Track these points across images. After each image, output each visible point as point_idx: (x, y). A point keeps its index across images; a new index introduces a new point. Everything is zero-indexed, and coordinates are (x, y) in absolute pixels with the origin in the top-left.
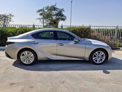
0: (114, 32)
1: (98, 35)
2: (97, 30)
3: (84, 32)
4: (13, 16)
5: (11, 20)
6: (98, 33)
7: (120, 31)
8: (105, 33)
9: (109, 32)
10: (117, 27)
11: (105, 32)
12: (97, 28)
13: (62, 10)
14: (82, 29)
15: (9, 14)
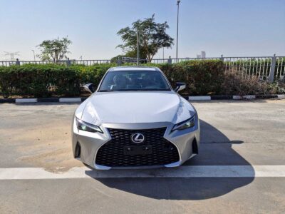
0: (269, 67)
1: (237, 74)
2: (235, 64)
3: (213, 68)
4: (69, 42)
5: (67, 50)
6: (238, 70)
7: (280, 64)
8: (251, 70)
9: (259, 67)
10: (274, 58)
11: (252, 68)
12: (236, 60)
13: (165, 25)
14: (208, 63)
15: (62, 40)
